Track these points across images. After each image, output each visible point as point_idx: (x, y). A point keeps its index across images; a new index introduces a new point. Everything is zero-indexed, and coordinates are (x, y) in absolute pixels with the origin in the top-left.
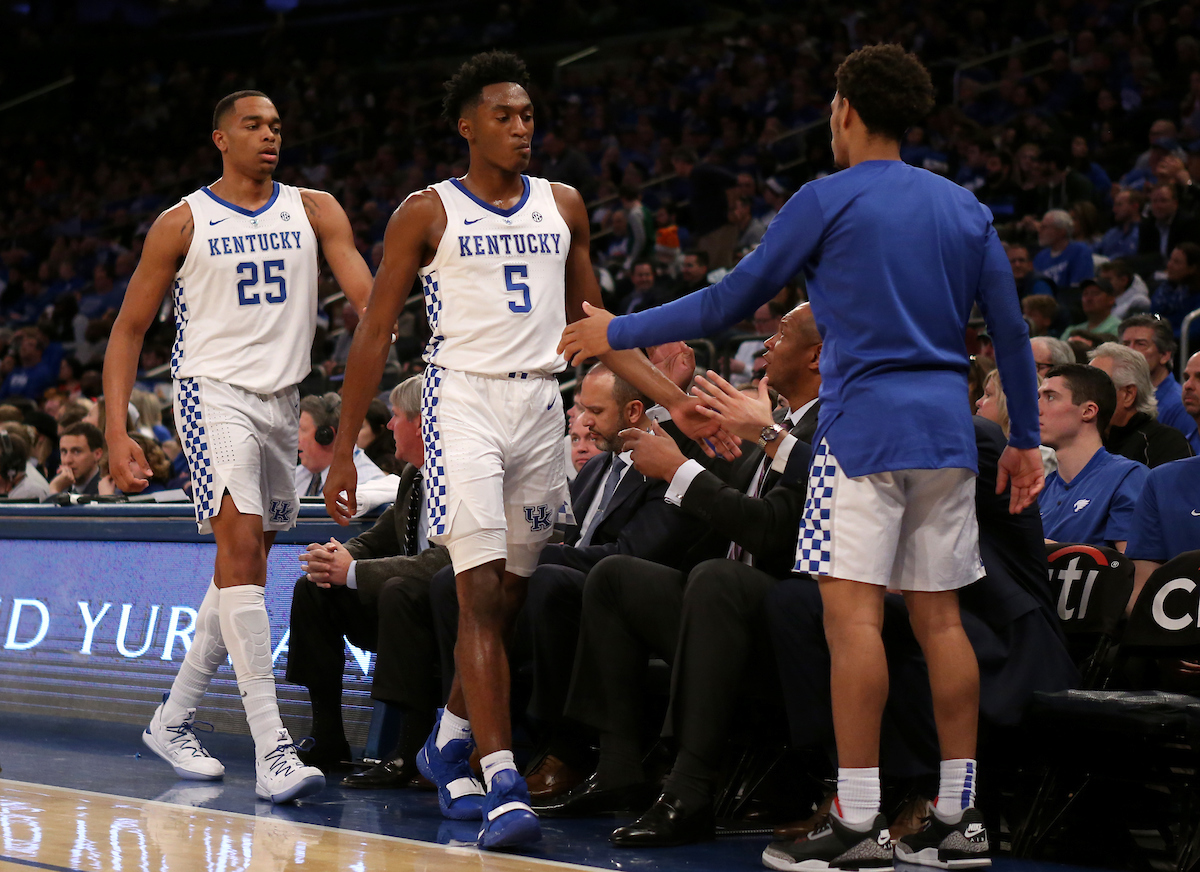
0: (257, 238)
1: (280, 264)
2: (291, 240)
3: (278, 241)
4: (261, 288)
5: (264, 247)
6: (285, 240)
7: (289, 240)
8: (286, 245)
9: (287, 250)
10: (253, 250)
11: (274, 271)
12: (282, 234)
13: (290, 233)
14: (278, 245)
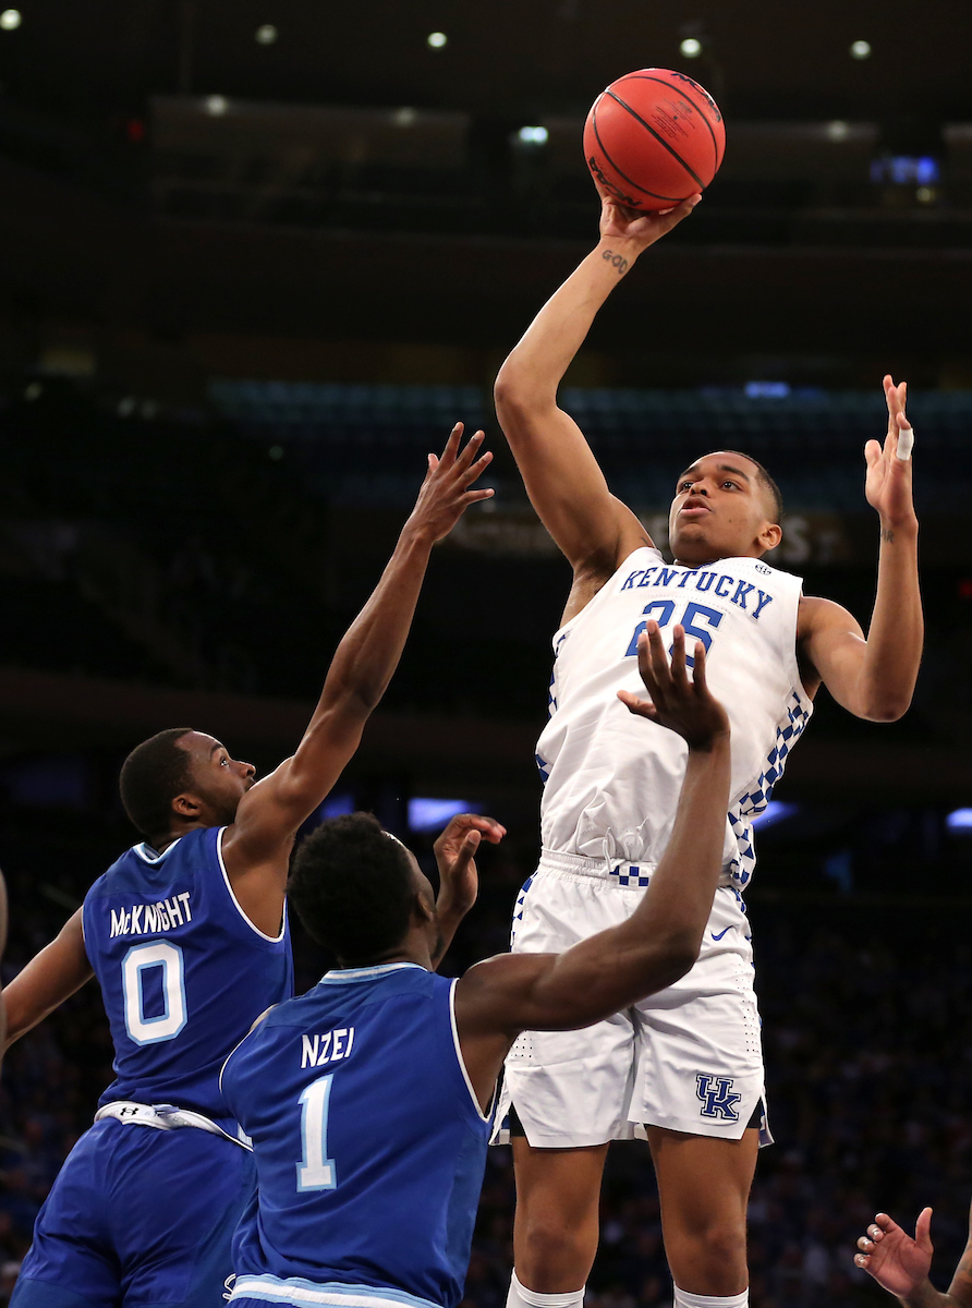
1: (715, 618)
2: (752, 599)
3: (732, 589)
5: (703, 586)
6: (741, 593)
7: (747, 597)
8: (740, 599)
9: (736, 608)
10: (682, 585)
11: (700, 621)
12: (742, 583)
13: (756, 590)
14: (726, 593)
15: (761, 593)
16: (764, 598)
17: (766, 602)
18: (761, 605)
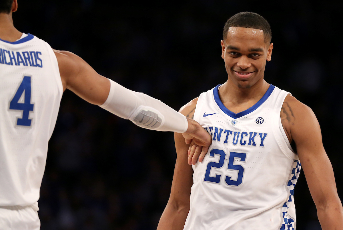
0: (233, 133)
1: (243, 157)
2: (257, 140)
3: (246, 139)
4: (224, 171)
5: (235, 142)
6: (252, 139)
7: (255, 139)
8: (252, 143)
9: (251, 147)
10: (226, 142)
11: (237, 161)
12: (251, 133)
13: (258, 134)
14: (245, 142)
15: (261, 134)
16: (263, 136)
17: (264, 137)
18: (263, 139)
